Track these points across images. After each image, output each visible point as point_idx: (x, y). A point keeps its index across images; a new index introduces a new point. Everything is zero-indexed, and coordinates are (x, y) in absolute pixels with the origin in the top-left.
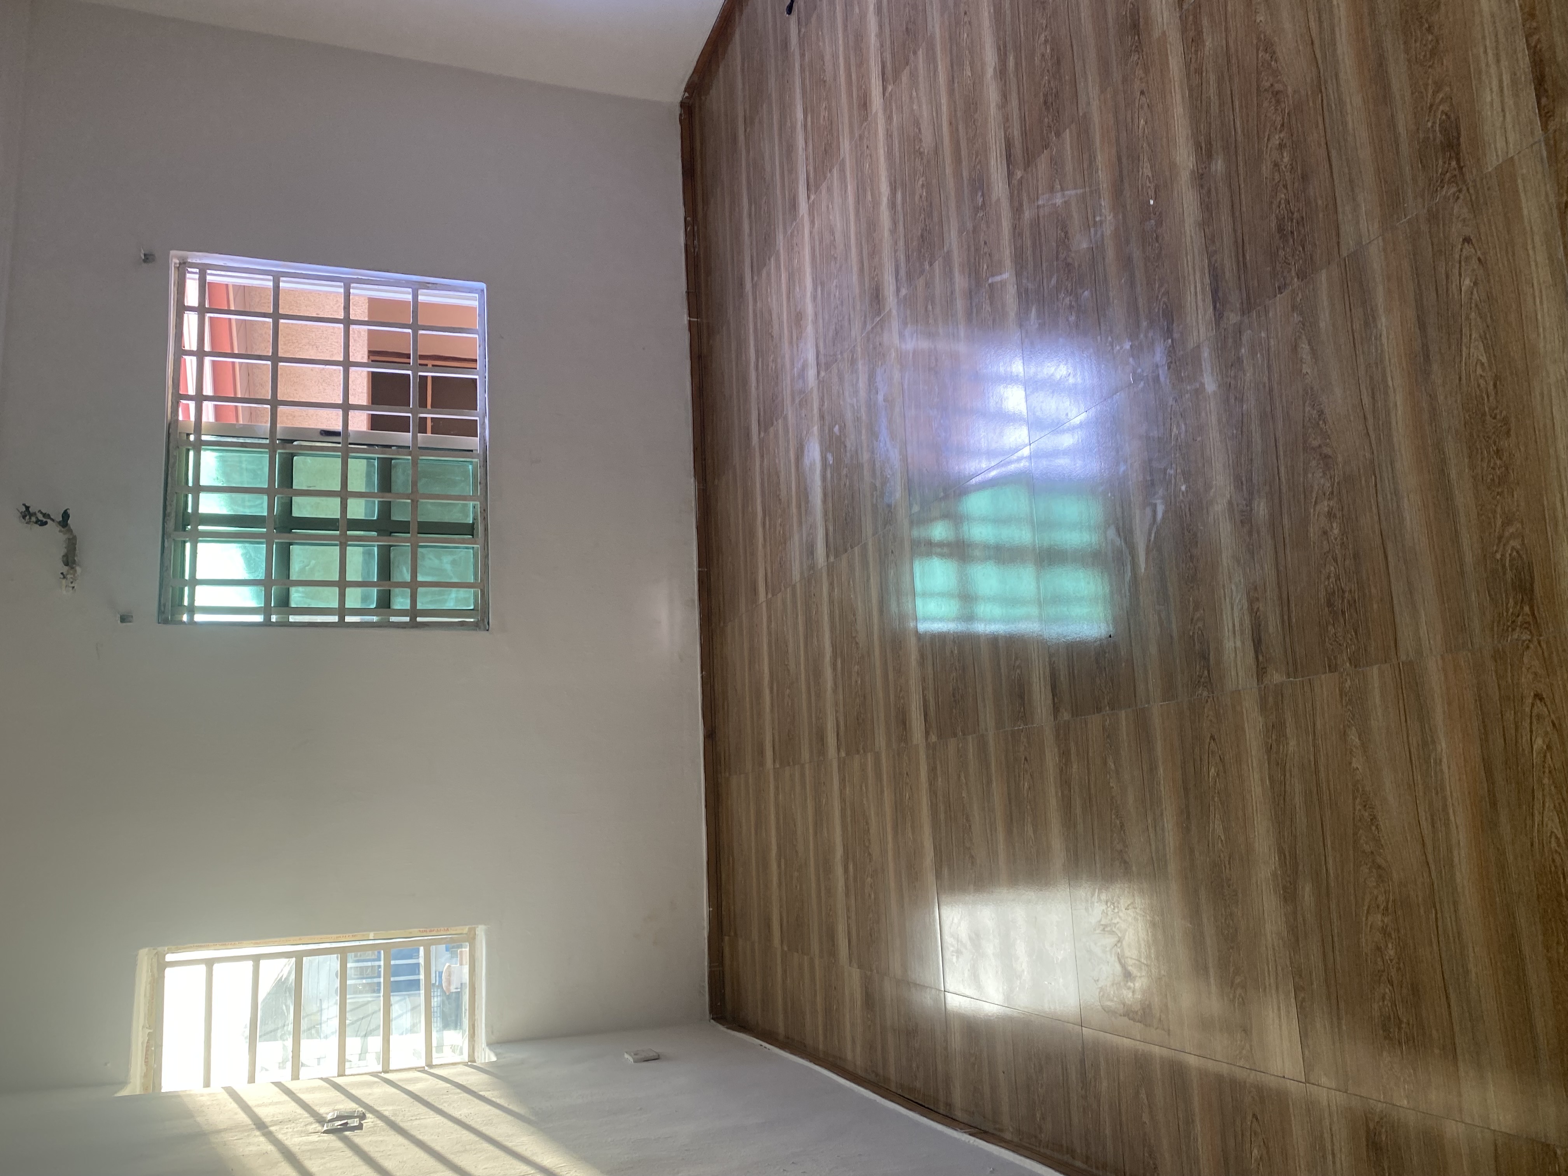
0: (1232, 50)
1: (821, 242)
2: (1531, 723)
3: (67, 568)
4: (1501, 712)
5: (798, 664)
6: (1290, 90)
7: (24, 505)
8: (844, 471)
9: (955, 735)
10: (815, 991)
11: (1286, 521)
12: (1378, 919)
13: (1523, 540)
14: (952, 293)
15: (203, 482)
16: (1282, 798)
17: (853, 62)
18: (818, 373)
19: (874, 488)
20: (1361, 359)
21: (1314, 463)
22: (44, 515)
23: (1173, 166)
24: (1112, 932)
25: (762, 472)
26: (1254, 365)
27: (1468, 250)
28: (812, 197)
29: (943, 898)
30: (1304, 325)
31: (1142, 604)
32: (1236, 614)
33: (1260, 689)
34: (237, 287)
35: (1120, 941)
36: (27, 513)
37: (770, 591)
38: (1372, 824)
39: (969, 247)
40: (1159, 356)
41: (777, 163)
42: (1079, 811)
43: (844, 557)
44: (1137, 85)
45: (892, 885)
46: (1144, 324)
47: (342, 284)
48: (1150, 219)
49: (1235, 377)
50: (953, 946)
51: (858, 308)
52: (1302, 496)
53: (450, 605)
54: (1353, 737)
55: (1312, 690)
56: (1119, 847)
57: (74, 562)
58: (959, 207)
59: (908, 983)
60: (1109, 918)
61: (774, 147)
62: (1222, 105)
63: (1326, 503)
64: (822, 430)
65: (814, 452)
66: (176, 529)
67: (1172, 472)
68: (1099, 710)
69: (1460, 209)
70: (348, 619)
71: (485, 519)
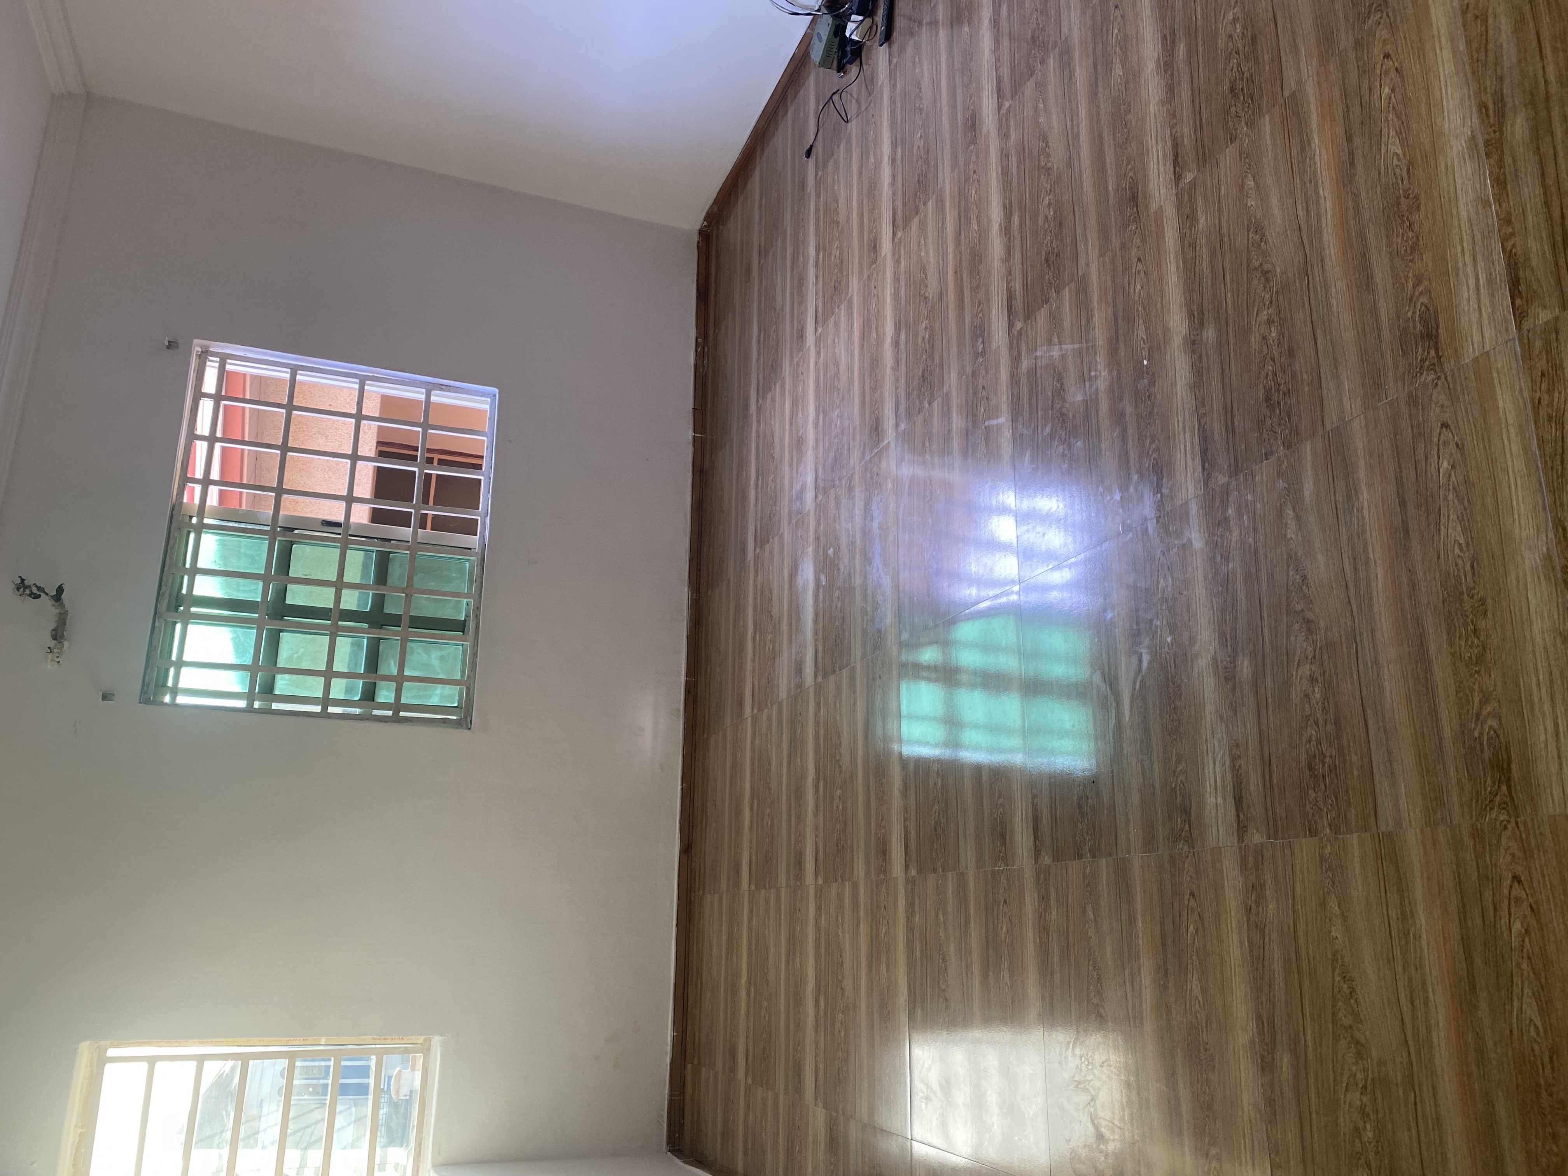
0: (1225, 230)
1: (825, 374)
2: (1509, 905)
3: (54, 642)
4: (1480, 890)
5: (779, 784)
6: (1278, 270)
7: (20, 577)
8: (837, 594)
9: (935, 871)
10: (778, 1129)
11: (1269, 679)
12: (1355, 1097)
13: (1500, 720)
14: (949, 431)
15: (200, 564)
16: (1261, 961)
17: (866, 209)
18: (816, 497)
19: (864, 611)
20: (1343, 530)
21: (1296, 626)
22: (39, 588)
23: (1166, 330)
24: (1085, 1090)
25: (756, 587)
26: (1240, 528)
27: (1447, 435)
28: (820, 330)
29: (915, 1036)
30: (1289, 492)
31: (1125, 752)
32: (1218, 769)
33: (1240, 848)
34: (254, 377)
35: (1093, 1099)
36: (22, 586)
37: (756, 706)
38: (1351, 997)
39: (967, 389)
40: (1147, 507)
41: (788, 294)
42: (1056, 959)
43: (832, 678)
44: (1134, 253)
45: (864, 1024)
46: (1135, 477)
47: (358, 381)
48: (1143, 378)
49: (1222, 536)
50: (923, 1092)
51: (858, 437)
52: (1285, 658)
53: (435, 701)
54: (1333, 905)
55: (1292, 854)
56: (1095, 1000)
57: (63, 637)
58: (960, 353)
59: (875, 1128)
60: (1083, 1074)
61: (785, 277)
62: (1214, 277)
63: (1308, 666)
64: (816, 551)
65: (807, 573)
66: (168, 610)
67: (1158, 623)
68: (1080, 857)
69: (1439, 396)
70: (331, 710)
71: (477, 617)
